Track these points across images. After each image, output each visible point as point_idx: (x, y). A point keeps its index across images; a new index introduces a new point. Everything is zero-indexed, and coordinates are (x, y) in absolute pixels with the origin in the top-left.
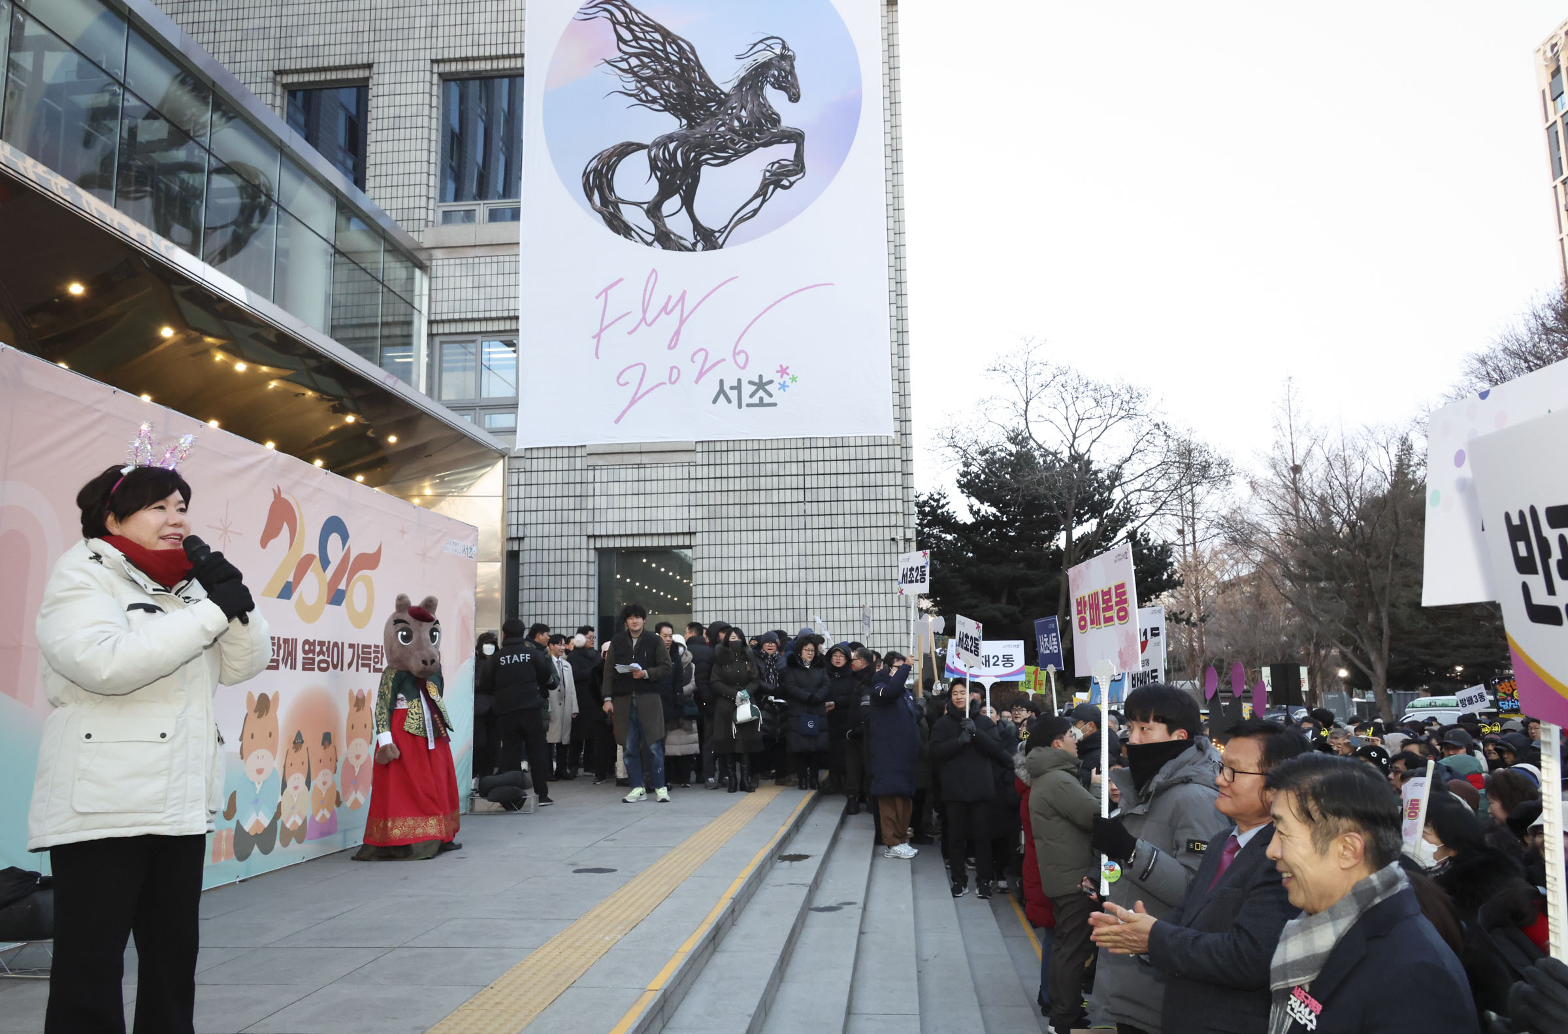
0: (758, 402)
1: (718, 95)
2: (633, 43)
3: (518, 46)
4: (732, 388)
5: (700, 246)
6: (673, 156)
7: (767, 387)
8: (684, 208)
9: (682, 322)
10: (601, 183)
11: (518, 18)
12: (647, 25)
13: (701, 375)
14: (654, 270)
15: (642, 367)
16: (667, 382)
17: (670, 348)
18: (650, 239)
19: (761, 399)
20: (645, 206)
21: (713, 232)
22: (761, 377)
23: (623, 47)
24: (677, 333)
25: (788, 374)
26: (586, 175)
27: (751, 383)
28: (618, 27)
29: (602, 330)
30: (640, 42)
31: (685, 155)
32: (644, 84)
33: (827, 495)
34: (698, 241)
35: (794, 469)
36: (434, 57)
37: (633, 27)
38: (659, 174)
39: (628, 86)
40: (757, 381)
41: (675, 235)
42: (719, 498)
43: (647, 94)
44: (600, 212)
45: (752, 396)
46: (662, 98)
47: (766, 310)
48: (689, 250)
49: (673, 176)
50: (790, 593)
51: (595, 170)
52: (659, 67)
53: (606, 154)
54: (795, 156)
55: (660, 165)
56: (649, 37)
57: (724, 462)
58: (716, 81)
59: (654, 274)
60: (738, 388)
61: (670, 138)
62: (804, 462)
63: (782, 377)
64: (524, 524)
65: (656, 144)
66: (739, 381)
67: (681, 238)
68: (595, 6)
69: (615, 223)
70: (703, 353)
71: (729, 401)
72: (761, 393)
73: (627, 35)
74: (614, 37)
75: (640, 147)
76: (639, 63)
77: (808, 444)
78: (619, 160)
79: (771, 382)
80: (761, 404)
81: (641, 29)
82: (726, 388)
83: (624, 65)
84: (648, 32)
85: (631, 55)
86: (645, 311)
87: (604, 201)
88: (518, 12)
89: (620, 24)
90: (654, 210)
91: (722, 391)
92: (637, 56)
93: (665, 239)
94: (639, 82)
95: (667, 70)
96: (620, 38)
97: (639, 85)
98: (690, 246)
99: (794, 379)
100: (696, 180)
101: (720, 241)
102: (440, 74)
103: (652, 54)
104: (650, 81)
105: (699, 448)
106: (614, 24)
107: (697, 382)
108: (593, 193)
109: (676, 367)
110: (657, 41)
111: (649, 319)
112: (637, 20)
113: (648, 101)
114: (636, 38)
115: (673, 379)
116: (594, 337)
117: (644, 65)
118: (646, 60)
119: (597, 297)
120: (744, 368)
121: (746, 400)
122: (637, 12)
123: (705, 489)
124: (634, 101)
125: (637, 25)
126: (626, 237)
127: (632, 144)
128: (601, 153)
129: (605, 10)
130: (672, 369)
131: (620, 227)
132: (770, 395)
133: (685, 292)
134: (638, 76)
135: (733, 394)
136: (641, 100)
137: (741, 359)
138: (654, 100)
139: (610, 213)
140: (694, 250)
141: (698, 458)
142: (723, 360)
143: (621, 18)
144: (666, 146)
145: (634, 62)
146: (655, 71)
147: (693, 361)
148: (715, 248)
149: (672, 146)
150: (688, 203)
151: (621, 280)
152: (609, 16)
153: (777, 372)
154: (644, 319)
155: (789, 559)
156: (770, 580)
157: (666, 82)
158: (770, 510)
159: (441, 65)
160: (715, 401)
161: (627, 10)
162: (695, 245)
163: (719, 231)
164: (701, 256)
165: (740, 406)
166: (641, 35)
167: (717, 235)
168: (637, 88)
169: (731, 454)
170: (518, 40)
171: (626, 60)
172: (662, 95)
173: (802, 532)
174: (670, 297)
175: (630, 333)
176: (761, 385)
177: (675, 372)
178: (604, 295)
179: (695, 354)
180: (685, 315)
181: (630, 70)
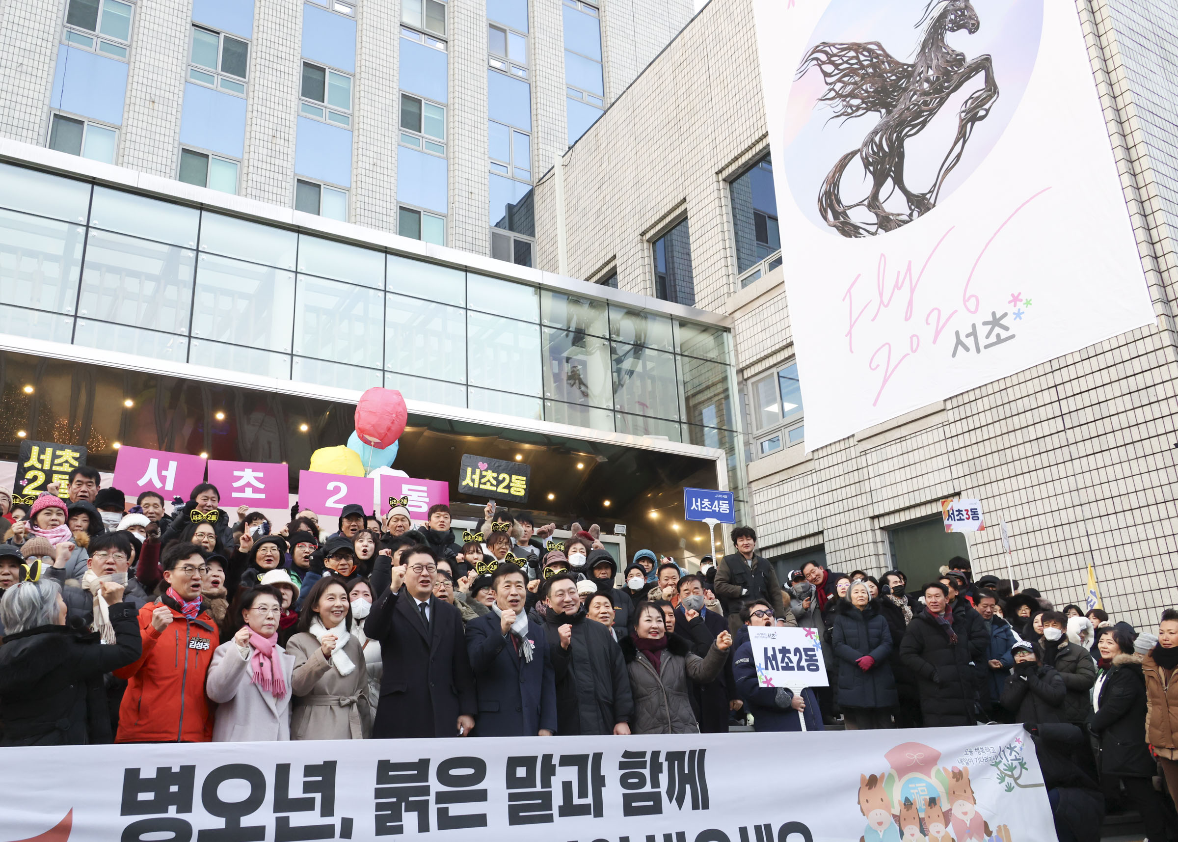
0: (995, 340)
1: (905, 70)
2: (836, 72)
3: (763, 127)
4: (968, 336)
5: (915, 214)
6: (880, 146)
7: (1002, 322)
8: (896, 186)
9: (912, 291)
10: (831, 201)
11: (761, 106)
12: (843, 50)
13: (937, 333)
14: (882, 255)
15: (887, 346)
16: (910, 352)
17: (907, 319)
18: (873, 229)
19: (998, 335)
20: (866, 203)
21: (924, 195)
22: (994, 314)
23: (829, 80)
24: (910, 303)
25: (1021, 300)
26: (820, 200)
27: (985, 323)
28: (824, 67)
29: (851, 327)
30: (841, 67)
31: (889, 140)
32: (847, 100)
33: (1088, 415)
34: (913, 211)
35: (1047, 397)
36: (717, 170)
37: (833, 59)
38: (871, 168)
39: (837, 109)
40: (991, 319)
41: (893, 215)
42: (976, 451)
43: (851, 106)
44: (834, 226)
45: (987, 337)
46: (863, 102)
47: (986, 246)
48: (907, 222)
49: (883, 164)
50: (1068, 536)
51: (826, 193)
52: (857, 79)
53: (831, 174)
54: (986, 82)
55: (871, 160)
56: (845, 59)
57: (974, 412)
58: (902, 60)
59: (883, 258)
60: (974, 334)
61: (875, 133)
62: (1056, 386)
63: (1015, 306)
64: (822, 519)
65: (865, 144)
66: (974, 326)
67: (899, 215)
68: (806, 61)
69: (846, 229)
70: (936, 312)
71: (967, 349)
72: (997, 330)
73: (829, 68)
74: (822, 76)
75: (854, 154)
76: (842, 85)
77: (1056, 366)
78: (840, 175)
79: (1005, 315)
80: (1000, 340)
81: (839, 56)
82: (963, 338)
83: (833, 94)
84: (844, 56)
85: (835, 83)
86: (881, 295)
87: (836, 215)
88: (761, 102)
89: (824, 63)
90: (873, 203)
91: (959, 342)
92: (839, 80)
93: (886, 223)
94: (844, 101)
95: (863, 77)
96: (826, 75)
97: (845, 103)
98: (907, 218)
99: (1028, 303)
100: (901, 156)
101: (932, 201)
102: (724, 180)
103: (851, 72)
104: (852, 95)
105: (949, 406)
106: (820, 66)
107: (934, 342)
108: (826, 212)
109: (914, 336)
110: (852, 58)
111: (886, 303)
112: (835, 51)
113: (854, 112)
114: (836, 66)
115: (914, 347)
116: (846, 336)
117: (846, 84)
118: (846, 79)
119: (843, 300)
120: (975, 312)
121: (983, 342)
122: (834, 45)
123: (962, 445)
124: (843, 118)
125: (835, 55)
126: (856, 237)
127: (849, 154)
128: (827, 177)
129: (813, 59)
130: (911, 338)
131: (849, 230)
132: (1006, 329)
133: (910, 262)
134: (844, 96)
135: (970, 342)
136: (849, 114)
137: (972, 304)
138: (858, 108)
139: (842, 223)
140: (912, 220)
141: (950, 416)
142: (956, 311)
143: (823, 57)
144: (872, 141)
145: (838, 86)
146: (855, 83)
147: (928, 324)
148: (929, 209)
149: (877, 139)
150: (899, 182)
151: (859, 275)
152: (815, 62)
153: (1010, 302)
154: (882, 302)
155: (1060, 498)
156: (1044, 526)
157: (864, 87)
158: (1029, 449)
159: (723, 172)
160: (954, 355)
161: (827, 49)
162: (911, 215)
163: (929, 192)
164: (921, 222)
165: (978, 351)
166: (840, 61)
167: (928, 196)
168: (844, 106)
169: (979, 401)
170: (763, 123)
171: (833, 89)
172: (863, 99)
173: (1069, 464)
174: (899, 272)
175: (873, 320)
176: (995, 322)
177: (915, 339)
178: (848, 294)
179: (929, 316)
180: (914, 284)
181: (839, 95)
